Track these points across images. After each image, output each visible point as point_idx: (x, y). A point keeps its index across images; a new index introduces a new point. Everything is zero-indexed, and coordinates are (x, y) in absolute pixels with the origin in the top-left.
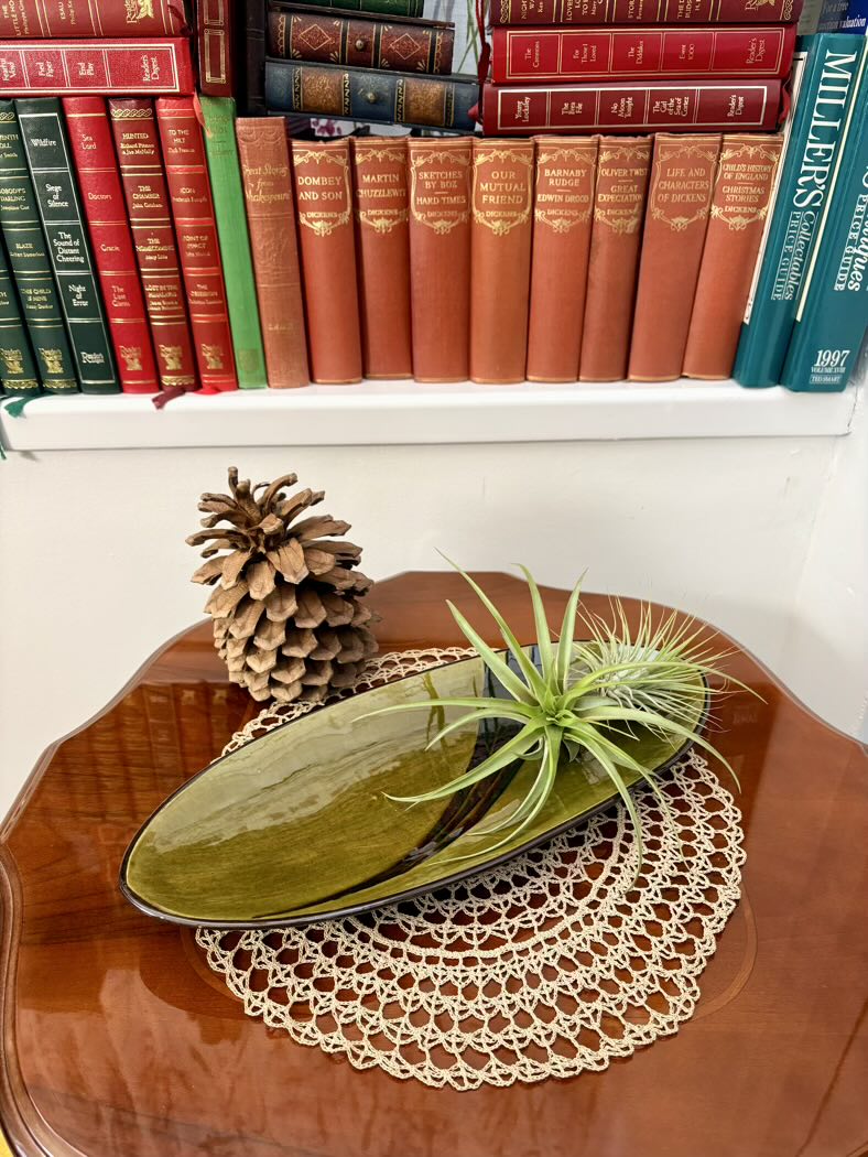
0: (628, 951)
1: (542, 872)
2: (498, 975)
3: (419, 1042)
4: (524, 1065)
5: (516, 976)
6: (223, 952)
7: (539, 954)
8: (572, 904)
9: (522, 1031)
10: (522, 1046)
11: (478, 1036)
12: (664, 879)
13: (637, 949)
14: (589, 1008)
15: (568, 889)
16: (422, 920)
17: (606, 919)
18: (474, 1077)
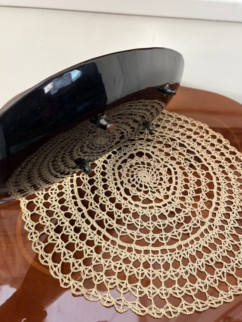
0: (231, 242)
1: (187, 206)
2: (177, 257)
3: (148, 295)
4: (197, 303)
5: (186, 257)
6: (46, 254)
7: (193, 245)
8: (203, 221)
9: (193, 285)
10: (195, 293)
11: (174, 289)
12: (238, 207)
13: (234, 241)
14: (220, 271)
15: (199, 213)
16: (139, 232)
17: (218, 227)
18: (176, 311)
